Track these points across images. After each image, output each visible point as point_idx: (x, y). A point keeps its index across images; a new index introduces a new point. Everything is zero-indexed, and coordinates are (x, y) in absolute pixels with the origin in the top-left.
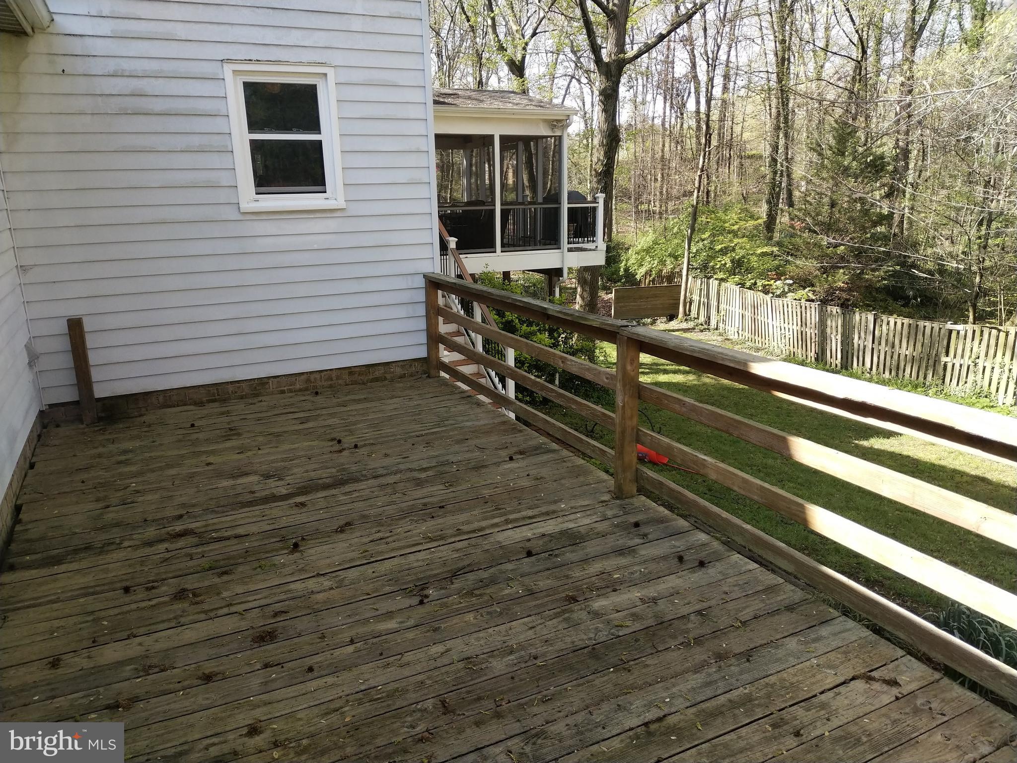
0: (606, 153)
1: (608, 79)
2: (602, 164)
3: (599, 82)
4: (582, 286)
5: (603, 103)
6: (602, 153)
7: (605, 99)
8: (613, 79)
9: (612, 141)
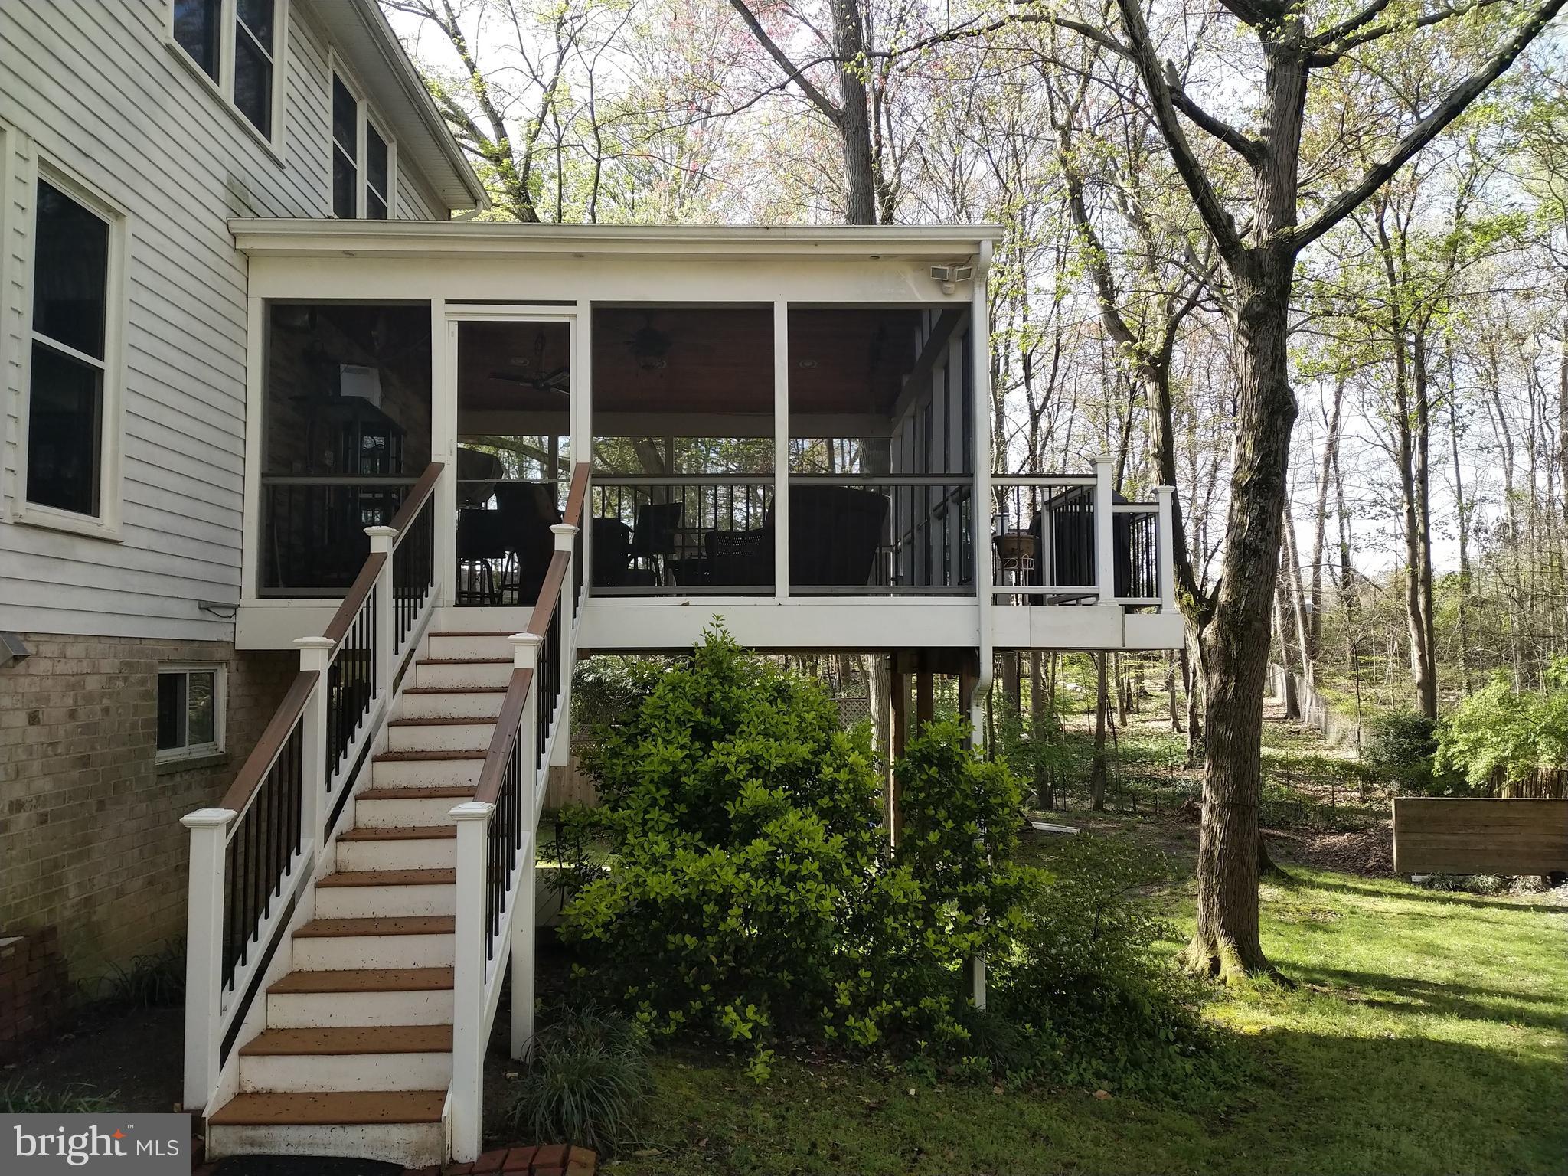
0: (1257, 443)
1: (1253, 283)
2: (1250, 468)
3: (1239, 292)
4: (1212, 758)
5: (1247, 336)
6: (1250, 443)
7: (1251, 327)
8: (1268, 281)
9: (1272, 414)
